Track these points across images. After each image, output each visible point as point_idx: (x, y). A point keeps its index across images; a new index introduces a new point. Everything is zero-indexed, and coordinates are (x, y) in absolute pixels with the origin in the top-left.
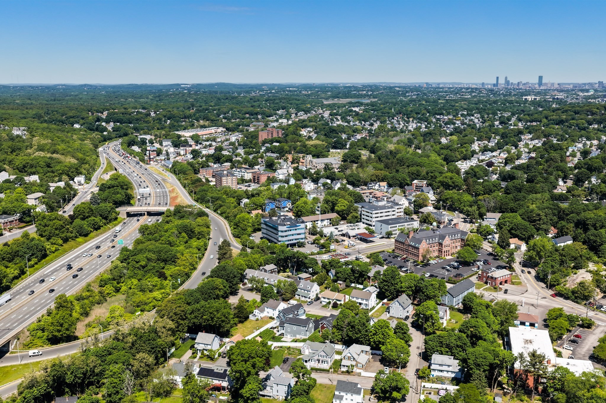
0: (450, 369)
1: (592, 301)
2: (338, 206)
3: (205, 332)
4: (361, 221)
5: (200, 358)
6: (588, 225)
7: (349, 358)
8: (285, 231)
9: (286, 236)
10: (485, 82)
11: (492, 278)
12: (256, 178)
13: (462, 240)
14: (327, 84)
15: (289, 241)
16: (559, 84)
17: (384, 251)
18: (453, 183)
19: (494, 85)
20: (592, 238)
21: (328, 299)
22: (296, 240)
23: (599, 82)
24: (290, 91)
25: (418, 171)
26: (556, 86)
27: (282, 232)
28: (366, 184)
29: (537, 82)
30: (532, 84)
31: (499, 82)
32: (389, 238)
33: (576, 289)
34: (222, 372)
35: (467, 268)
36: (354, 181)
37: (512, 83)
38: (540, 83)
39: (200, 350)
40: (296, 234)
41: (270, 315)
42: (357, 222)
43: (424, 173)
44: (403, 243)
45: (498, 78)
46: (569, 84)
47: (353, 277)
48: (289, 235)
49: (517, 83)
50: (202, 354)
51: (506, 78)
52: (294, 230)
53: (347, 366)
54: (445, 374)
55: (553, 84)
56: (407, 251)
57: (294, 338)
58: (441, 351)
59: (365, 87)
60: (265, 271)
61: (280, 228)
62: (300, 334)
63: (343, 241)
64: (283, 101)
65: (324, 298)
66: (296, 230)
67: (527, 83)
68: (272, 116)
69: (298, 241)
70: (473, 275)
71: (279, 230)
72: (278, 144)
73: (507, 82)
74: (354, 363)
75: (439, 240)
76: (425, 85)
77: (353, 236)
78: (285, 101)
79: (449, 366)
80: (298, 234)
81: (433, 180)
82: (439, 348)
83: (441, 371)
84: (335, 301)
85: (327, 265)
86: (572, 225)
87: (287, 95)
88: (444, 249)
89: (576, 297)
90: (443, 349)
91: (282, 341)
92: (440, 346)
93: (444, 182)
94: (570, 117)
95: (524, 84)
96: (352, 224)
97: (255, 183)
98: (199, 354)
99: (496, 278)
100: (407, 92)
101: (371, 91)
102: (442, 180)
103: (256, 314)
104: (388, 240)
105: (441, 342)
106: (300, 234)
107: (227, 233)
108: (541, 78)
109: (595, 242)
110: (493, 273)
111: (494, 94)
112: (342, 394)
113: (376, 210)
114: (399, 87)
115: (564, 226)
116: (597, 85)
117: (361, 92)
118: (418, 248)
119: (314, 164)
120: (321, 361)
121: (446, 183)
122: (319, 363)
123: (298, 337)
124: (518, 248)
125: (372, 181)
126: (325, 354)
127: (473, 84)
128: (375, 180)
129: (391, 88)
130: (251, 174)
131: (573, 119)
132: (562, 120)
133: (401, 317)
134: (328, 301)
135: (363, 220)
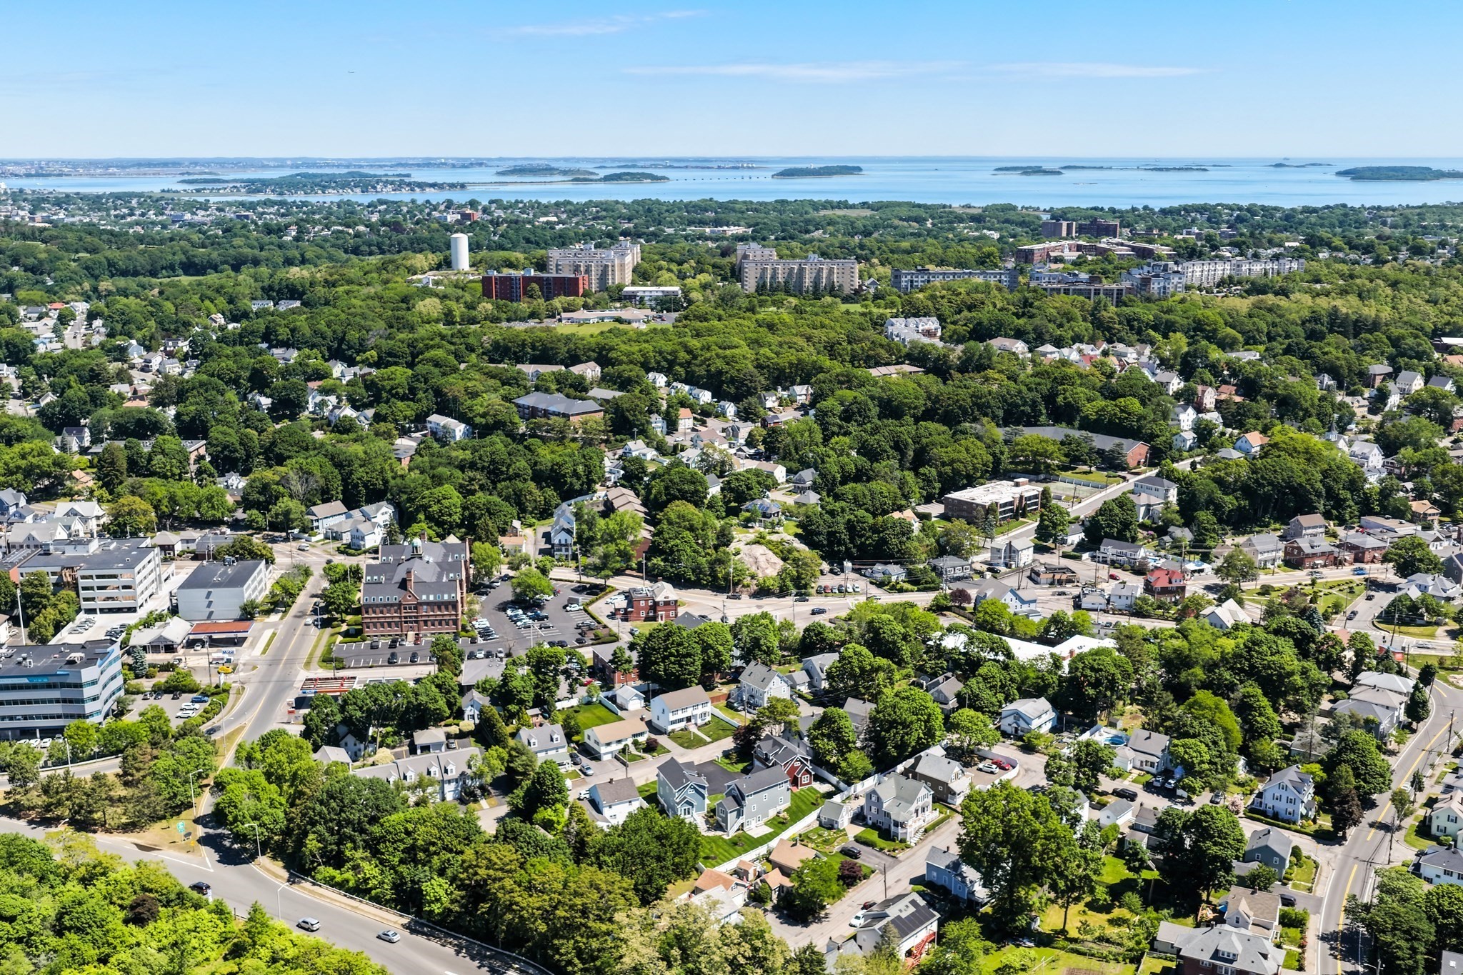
4: (80, 609)
11: (667, 603)
32: (254, 618)
34: (912, 909)
40: (109, 680)
44: (398, 606)
52: (106, 668)
56: (413, 620)
57: (765, 820)
61: (88, 674)
63: (179, 660)
66: (108, 666)
70: (596, 618)
80: (112, 679)
110: (664, 594)
123: (772, 814)
135: (85, 605)
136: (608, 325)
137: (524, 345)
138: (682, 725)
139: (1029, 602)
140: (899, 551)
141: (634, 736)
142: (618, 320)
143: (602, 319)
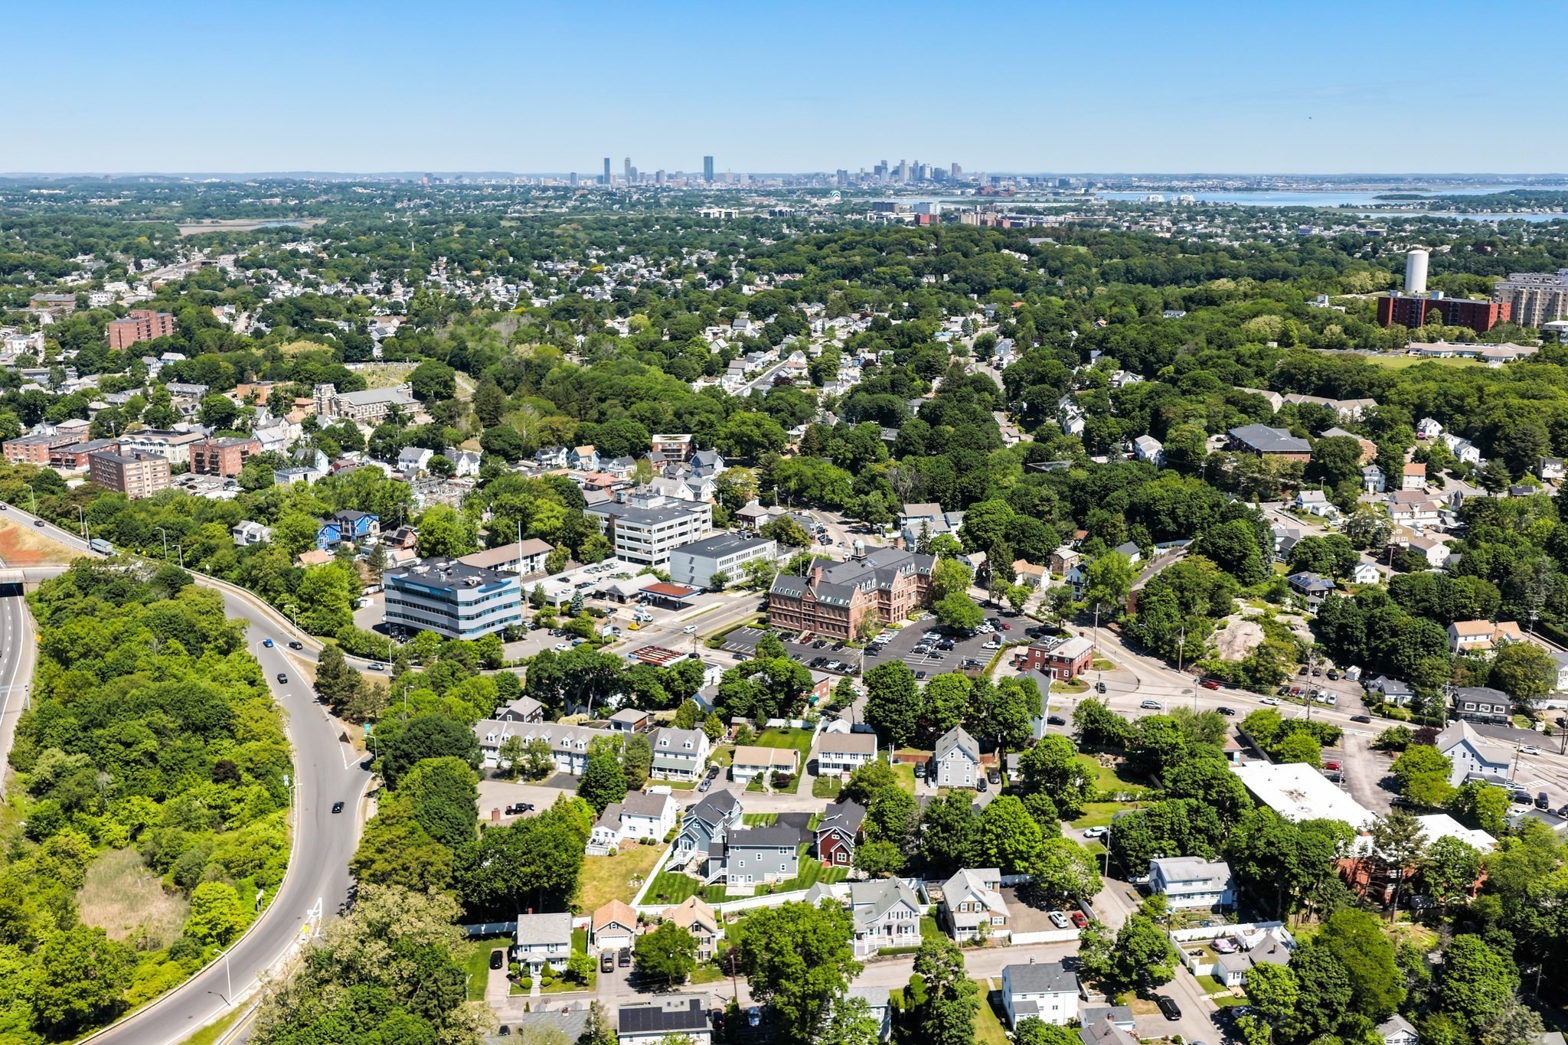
0: (1209, 887)
1: (1285, 683)
2: (541, 520)
3: (534, 912)
4: (613, 555)
5: (543, 985)
6: (1158, 513)
7: (971, 907)
8: (477, 602)
9: (479, 615)
10: (578, 171)
11: (1061, 660)
12: (207, 458)
13: (921, 577)
14: (146, 177)
15: (484, 627)
16: (751, 177)
17: (740, 626)
18: (764, 435)
19: (600, 179)
20: (1221, 542)
21: (755, 767)
22: (501, 621)
23: (839, 171)
24: (52, 198)
25: (654, 411)
26: (746, 183)
27: (469, 604)
28: (529, 454)
29: (702, 170)
30: (688, 176)
31: (612, 171)
32: (721, 591)
33: (1254, 662)
34: (686, 1008)
35: (965, 643)
36: (507, 447)
37: (642, 174)
38: (709, 176)
39: (537, 965)
40: (500, 607)
41: (638, 835)
42: (607, 557)
43: (669, 417)
44: (799, 601)
45: (607, 161)
46: (773, 176)
47: (772, 703)
48: (485, 612)
49: (653, 172)
50: (545, 973)
51: (628, 161)
52: (494, 595)
53: (971, 928)
54: (1197, 902)
55: (738, 178)
56: (811, 619)
57: (759, 882)
58: (1160, 848)
59: (267, 185)
60: (518, 717)
61: (463, 595)
62: (773, 870)
63: (613, 610)
64: (62, 228)
65: (742, 767)
66: (500, 594)
67: (678, 174)
68: (69, 274)
69: (506, 624)
70: (997, 660)
71: (460, 599)
72: (181, 357)
73: (631, 172)
74: (985, 916)
75: (879, 583)
76: (425, 180)
77: (632, 597)
78: (69, 228)
79: (1205, 880)
80: (506, 607)
81: (706, 431)
82: (1154, 844)
83: (1189, 896)
84: (772, 770)
85: (673, 680)
86: (1121, 516)
87: (50, 209)
88: (895, 603)
89: (1257, 681)
90: (1164, 843)
91: (730, 899)
92: (1156, 839)
93: (743, 435)
94: (872, 260)
95: (670, 177)
96: (595, 565)
97: (204, 473)
98: (536, 979)
99: (1071, 660)
100: (395, 199)
101: (295, 197)
102: (736, 430)
103: (601, 838)
104: (718, 595)
105: (1159, 828)
106: (510, 606)
107: (279, 627)
108: (709, 161)
109: (1230, 551)
110: (1061, 648)
111: (621, 202)
112: (1031, 997)
113: (655, 521)
114: (365, 186)
115: (1107, 520)
116: (836, 179)
117: (267, 201)
118: (846, 610)
119: (345, 408)
120: (894, 930)
121: (749, 436)
122: (889, 933)
123: (769, 879)
124: (1032, 583)
125: (543, 444)
126: (905, 909)
127: (547, 176)
128: (550, 443)
129: (343, 188)
130: (187, 446)
131: (880, 264)
132: (856, 268)
133: (969, 784)
134: (755, 773)
135: (619, 551)
136: (1468, 362)
137: (1309, 373)
138: (838, 771)
139: (1496, 766)
140: (1410, 666)
141: (778, 767)
142: (1479, 357)
143: (1461, 354)
